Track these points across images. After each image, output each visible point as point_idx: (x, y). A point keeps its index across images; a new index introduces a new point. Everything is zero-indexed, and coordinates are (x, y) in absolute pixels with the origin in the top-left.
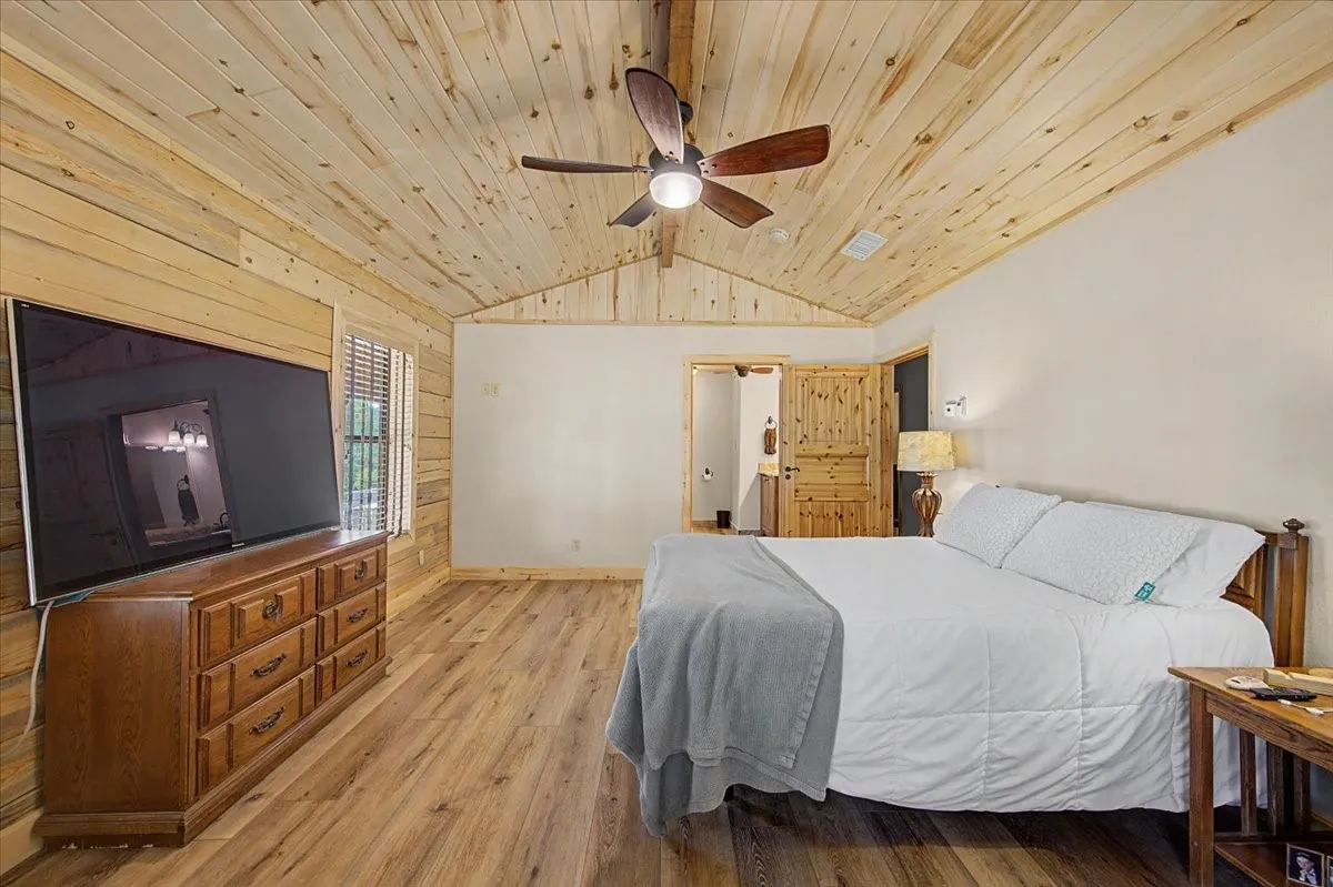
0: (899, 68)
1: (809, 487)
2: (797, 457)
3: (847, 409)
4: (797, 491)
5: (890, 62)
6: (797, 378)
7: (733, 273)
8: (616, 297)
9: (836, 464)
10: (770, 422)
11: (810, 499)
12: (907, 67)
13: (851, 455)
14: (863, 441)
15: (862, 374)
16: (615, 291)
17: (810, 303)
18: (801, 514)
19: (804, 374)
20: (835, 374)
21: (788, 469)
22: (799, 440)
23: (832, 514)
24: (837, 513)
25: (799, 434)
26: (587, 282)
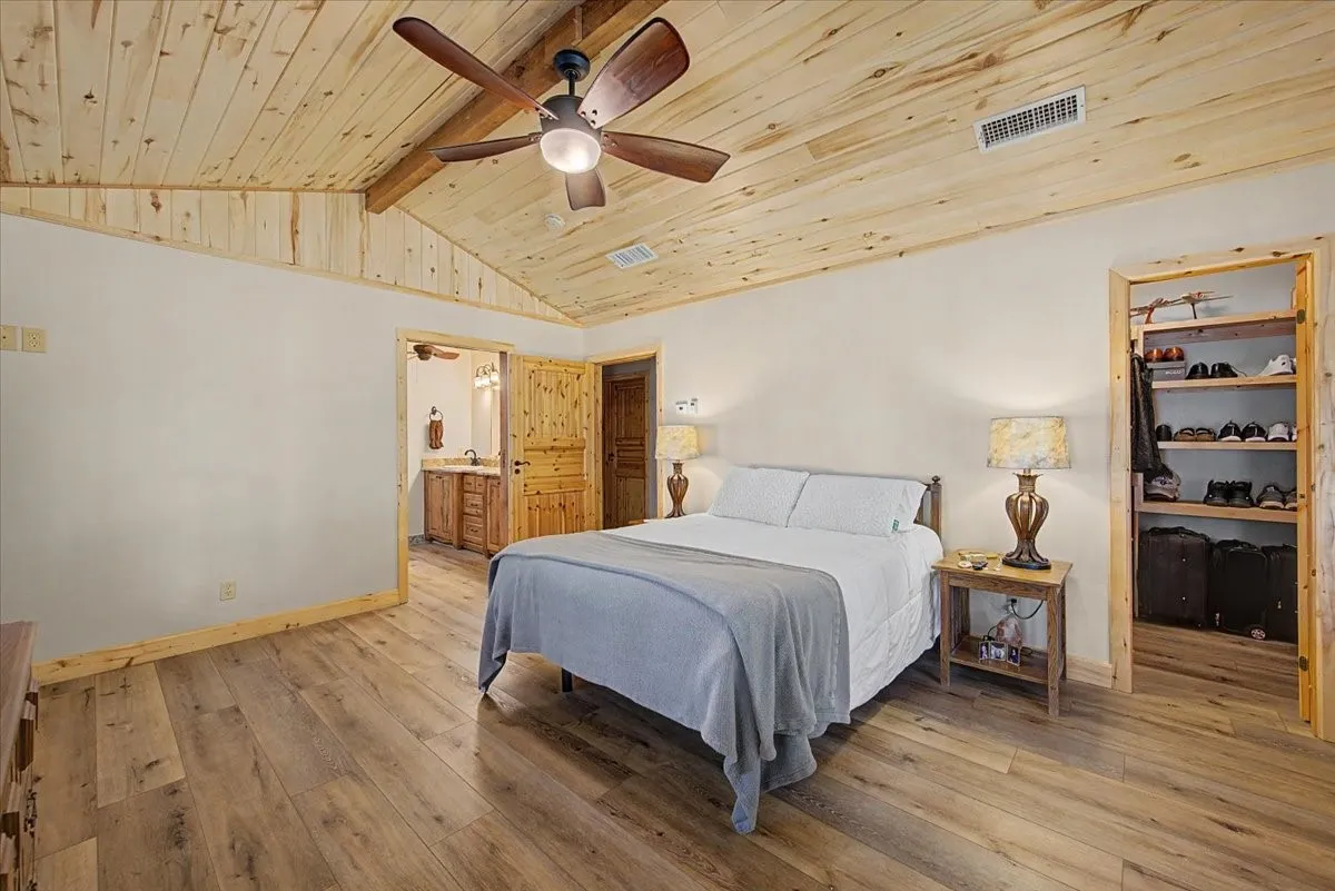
0: (775, 133)
1: (536, 480)
2: (525, 450)
3: (566, 405)
4: (525, 485)
5: (772, 126)
6: (524, 368)
7: (454, 243)
8: (295, 233)
9: (560, 457)
10: (434, 412)
11: (538, 493)
12: (780, 136)
13: (572, 448)
14: (581, 433)
15: (581, 371)
16: (294, 222)
17: (532, 294)
18: (530, 508)
19: (531, 366)
20: (558, 368)
21: (517, 463)
22: (527, 432)
23: (556, 506)
24: (560, 504)
25: (527, 426)
26: (244, 197)
